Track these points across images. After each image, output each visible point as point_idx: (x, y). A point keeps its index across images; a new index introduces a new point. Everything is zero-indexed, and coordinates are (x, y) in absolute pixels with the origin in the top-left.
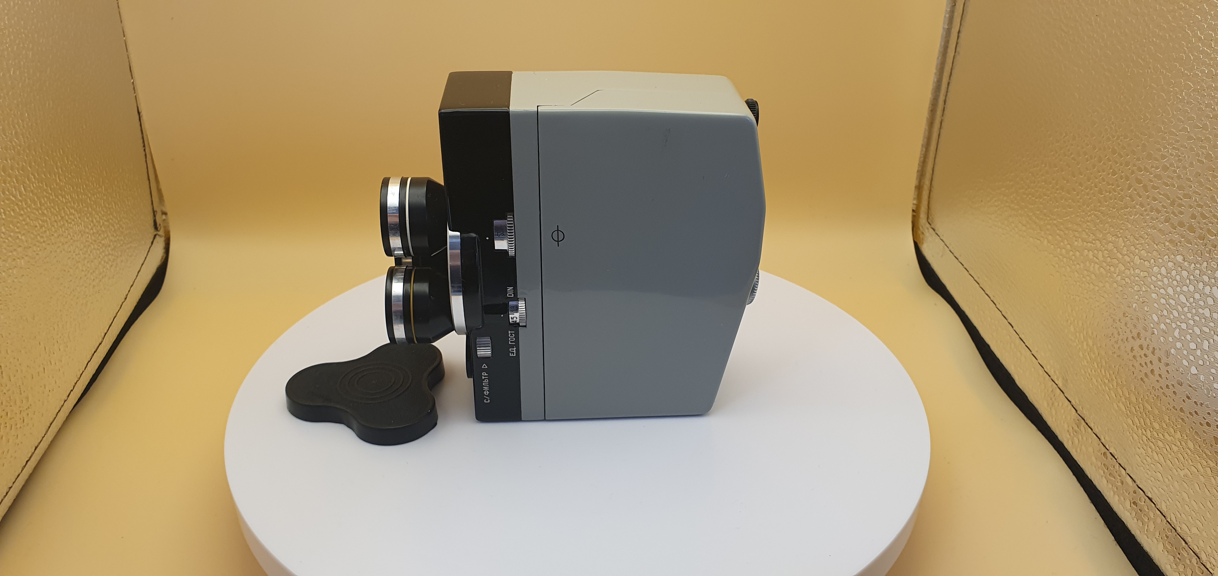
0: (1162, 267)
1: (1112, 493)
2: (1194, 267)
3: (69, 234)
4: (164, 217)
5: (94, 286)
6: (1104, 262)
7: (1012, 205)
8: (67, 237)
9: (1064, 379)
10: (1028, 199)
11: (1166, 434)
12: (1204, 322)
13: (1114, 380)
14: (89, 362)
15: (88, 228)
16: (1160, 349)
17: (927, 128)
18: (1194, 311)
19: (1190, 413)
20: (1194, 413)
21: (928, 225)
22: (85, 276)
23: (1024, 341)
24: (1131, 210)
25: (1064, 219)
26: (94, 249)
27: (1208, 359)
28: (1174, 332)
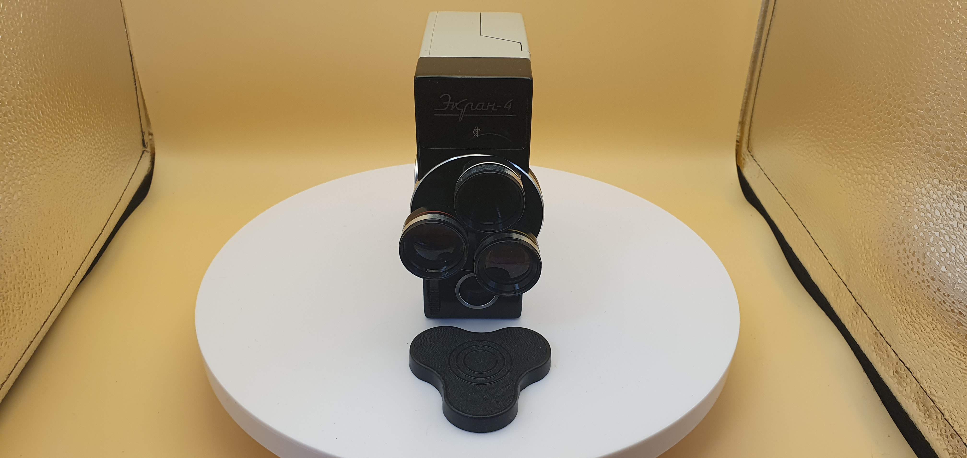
0: (923, 187)
1: (880, 365)
2: (947, 188)
3: (77, 149)
4: (150, 137)
5: (96, 190)
6: (879, 183)
7: (812, 138)
8: (75, 151)
9: (847, 275)
10: (823, 133)
11: (921, 319)
12: (952, 231)
13: (884, 276)
14: (92, 247)
15: (91, 144)
16: (919, 252)
17: (749, 76)
18: (945, 222)
19: (940, 302)
20: (942, 302)
21: (748, 153)
22: (89, 181)
23: (818, 245)
24: (901, 142)
25: (851, 149)
26: (96, 160)
27: (954, 260)
28: (930, 239)
